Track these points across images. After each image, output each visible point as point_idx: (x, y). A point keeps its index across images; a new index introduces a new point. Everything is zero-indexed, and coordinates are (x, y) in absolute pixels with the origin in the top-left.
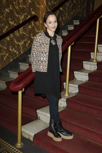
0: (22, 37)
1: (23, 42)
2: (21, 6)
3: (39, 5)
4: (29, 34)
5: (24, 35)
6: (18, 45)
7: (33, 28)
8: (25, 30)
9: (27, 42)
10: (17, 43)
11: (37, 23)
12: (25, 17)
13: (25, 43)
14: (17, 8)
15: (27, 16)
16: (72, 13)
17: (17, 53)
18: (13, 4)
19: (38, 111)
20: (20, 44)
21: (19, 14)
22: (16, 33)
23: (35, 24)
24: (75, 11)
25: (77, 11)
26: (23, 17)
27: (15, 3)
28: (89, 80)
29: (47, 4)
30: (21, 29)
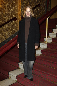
0: (7, 29)
1: (8, 32)
2: (6, 13)
3: (17, 12)
4: (12, 28)
5: (9, 28)
6: (5, 34)
7: (14, 24)
8: (9, 25)
9: (10, 32)
10: (4, 33)
11: (16, 22)
12: (9, 18)
13: (9, 33)
14: (4, 13)
15: (10, 18)
16: (37, 16)
17: (4, 38)
18: (2, 12)
19: (9, 73)
20: (6, 33)
21: (5, 17)
22: (4, 27)
23: (15, 22)
24: (39, 15)
25: (40, 14)
26: (8, 18)
27: (3, 11)
28: (42, 54)
29: (22, 11)
30: (7, 25)
